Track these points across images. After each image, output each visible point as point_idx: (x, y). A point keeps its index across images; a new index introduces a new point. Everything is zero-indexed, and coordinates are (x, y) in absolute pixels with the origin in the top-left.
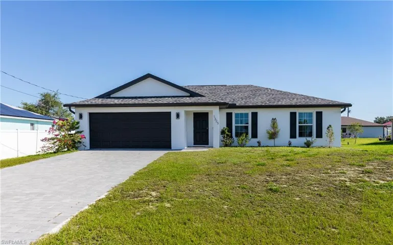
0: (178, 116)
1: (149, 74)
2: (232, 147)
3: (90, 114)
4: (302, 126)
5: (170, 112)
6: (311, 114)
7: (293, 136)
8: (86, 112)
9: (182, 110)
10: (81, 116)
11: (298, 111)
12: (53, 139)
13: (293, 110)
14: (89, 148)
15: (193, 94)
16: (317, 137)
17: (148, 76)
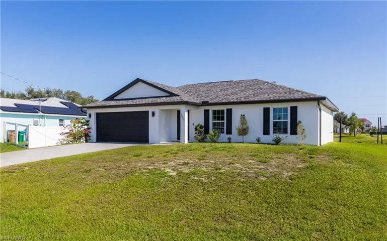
0: (153, 114)
1: (138, 79)
2: (205, 142)
3: (97, 114)
4: (277, 122)
5: (148, 111)
6: (286, 109)
7: (266, 132)
8: (93, 112)
9: (156, 109)
10: (90, 116)
11: (272, 106)
12: (67, 133)
13: (266, 105)
14: (96, 141)
15: (172, 95)
16: (291, 134)
17: (138, 81)
